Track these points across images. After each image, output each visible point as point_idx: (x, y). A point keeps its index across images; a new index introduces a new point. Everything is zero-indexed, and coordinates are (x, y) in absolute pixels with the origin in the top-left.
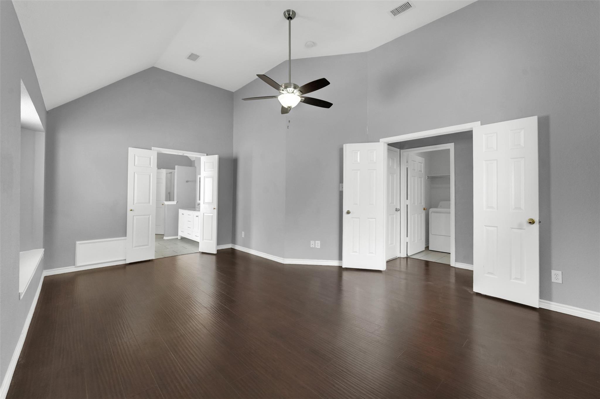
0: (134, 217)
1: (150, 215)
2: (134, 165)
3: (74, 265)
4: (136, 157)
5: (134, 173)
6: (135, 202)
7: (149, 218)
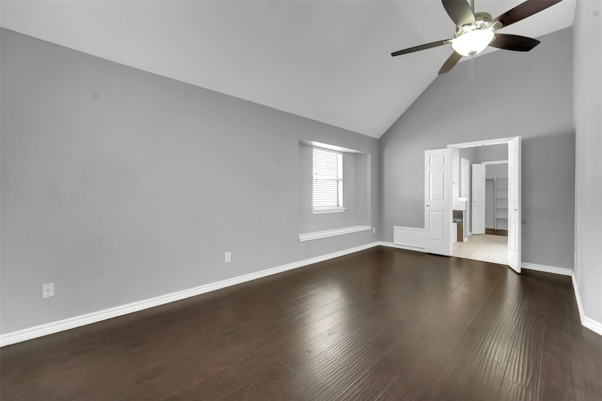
0: (430, 212)
1: (444, 211)
2: (430, 166)
3: (393, 242)
4: (431, 158)
5: (430, 172)
6: (431, 199)
7: (443, 214)
